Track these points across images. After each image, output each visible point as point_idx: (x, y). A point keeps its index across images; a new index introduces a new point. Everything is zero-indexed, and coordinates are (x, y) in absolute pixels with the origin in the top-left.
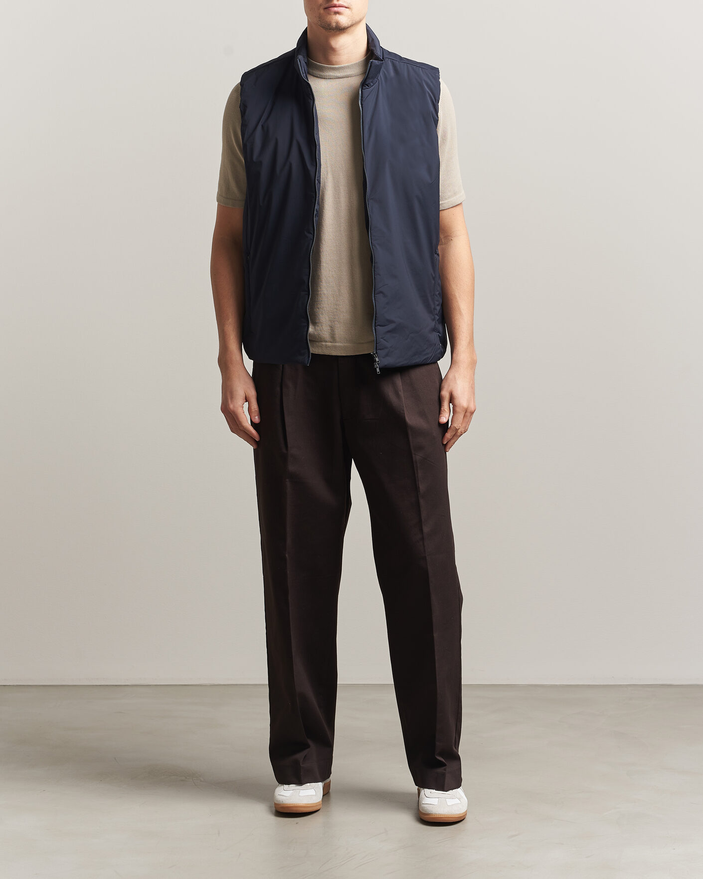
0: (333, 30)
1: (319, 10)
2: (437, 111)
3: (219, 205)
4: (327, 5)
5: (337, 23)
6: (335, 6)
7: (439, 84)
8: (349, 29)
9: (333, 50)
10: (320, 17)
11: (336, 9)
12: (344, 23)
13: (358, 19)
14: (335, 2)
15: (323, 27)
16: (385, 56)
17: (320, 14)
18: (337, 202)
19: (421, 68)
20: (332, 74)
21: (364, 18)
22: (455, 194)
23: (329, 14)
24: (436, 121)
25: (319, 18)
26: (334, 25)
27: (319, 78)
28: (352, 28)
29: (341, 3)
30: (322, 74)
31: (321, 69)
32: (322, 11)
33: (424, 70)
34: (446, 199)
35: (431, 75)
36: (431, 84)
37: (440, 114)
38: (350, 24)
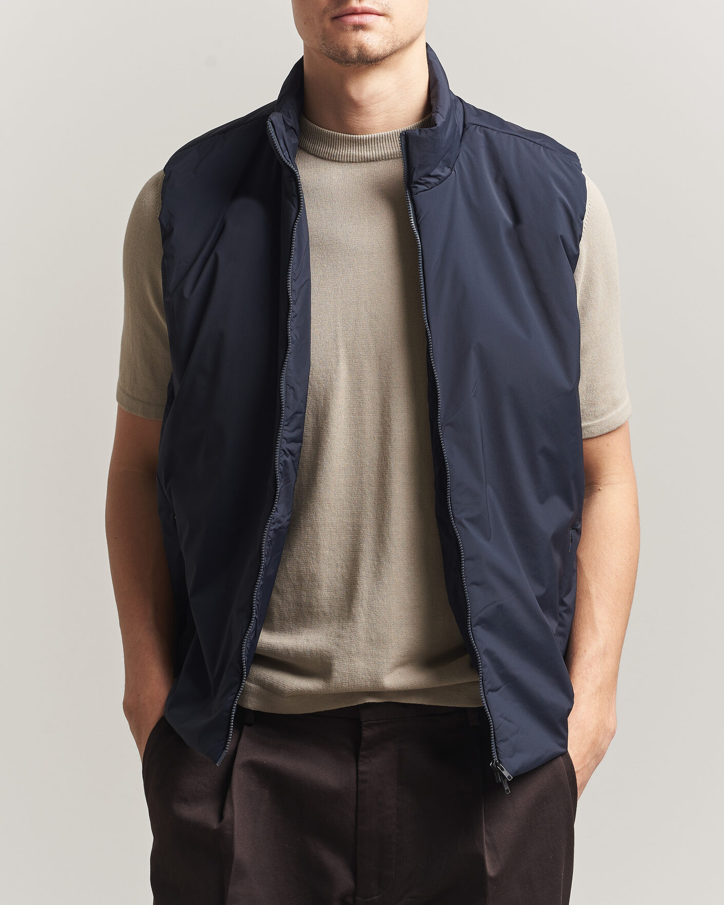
0: (354, 62)
1: (322, 21)
2: (577, 238)
3: (119, 409)
4: (337, 12)
5: (361, 48)
6: (355, 12)
7: (582, 180)
8: (387, 59)
9: (355, 106)
10: (326, 37)
11: (356, 19)
12: (375, 47)
13: (406, 38)
14: (355, 4)
15: (334, 59)
16: (471, 119)
17: (324, 30)
18: (357, 422)
19: (545, 147)
20: (355, 152)
21: (419, 34)
22: (615, 404)
23: (343, 30)
24: (573, 259)
25: (324, 39)
26: (354, 52)
27: (328, 160)
28: (395, 58)
29: (367, 4)
30: (333, 151)
31: (333, 142)
32: (328, 24)
33: (548, 151)
34: (596, 417)
35: (565, 163)
36: (566, 179)
37: (583, 245)
38: (389, 48)
